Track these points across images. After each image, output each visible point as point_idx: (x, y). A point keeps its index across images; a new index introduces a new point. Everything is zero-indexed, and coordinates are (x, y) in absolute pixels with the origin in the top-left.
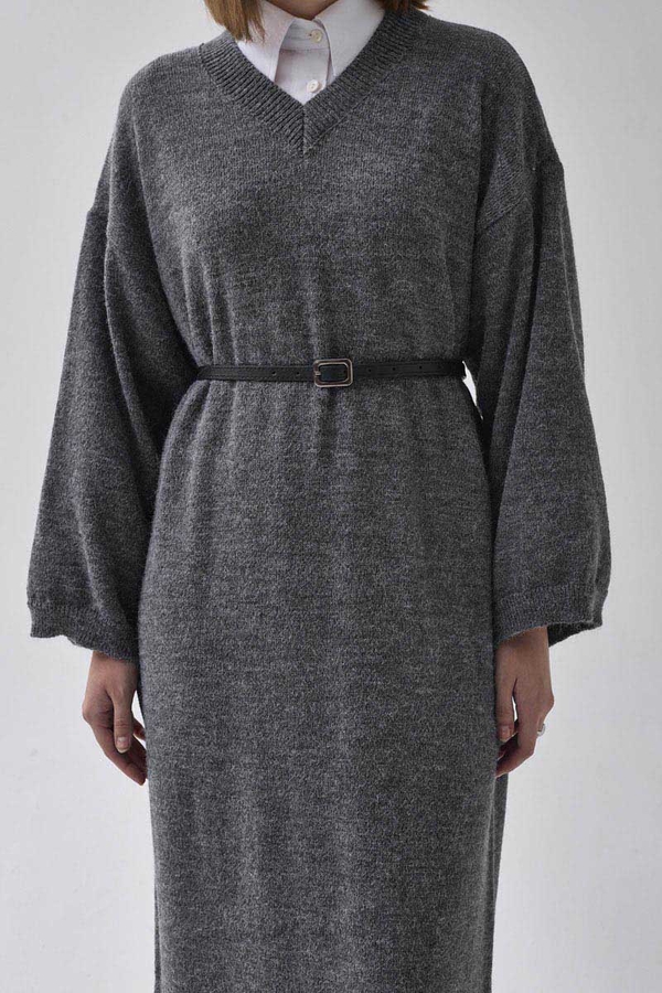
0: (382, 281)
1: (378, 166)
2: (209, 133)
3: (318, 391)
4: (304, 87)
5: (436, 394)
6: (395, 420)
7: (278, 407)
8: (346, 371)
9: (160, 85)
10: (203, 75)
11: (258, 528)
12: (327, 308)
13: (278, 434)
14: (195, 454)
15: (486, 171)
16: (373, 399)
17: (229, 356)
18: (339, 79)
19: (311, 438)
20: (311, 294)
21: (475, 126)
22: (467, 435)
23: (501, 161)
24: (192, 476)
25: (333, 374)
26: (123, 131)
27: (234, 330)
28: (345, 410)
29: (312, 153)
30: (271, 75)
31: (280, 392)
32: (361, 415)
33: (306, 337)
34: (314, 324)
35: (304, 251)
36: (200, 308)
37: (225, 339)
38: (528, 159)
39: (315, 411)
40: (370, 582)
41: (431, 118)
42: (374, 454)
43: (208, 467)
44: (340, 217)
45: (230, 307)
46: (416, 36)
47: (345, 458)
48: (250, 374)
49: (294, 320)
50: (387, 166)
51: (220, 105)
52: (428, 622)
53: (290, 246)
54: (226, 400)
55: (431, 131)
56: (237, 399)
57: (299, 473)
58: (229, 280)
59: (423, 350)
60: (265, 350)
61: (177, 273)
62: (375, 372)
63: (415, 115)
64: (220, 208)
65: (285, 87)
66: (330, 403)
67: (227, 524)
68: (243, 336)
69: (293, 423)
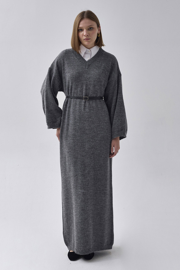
0: (94, 86)
1: (96, 71)
2: (73, 63)
4: (87, 59)
5: (100, 101)
6: (94, 105)
7: (78, 103)
9: (66, 54)
12: (86, 90)
13: (78, 106)
16: (91, 102)
17: (71, 95)
18: (92, 58)
19: (83, 107)
20: (84, 87)
21: (110, 68)
23: (113, 73)
25: (86, 99)
28: (87, 104)
29: (87, 68)
30: (83, 56)
31: (78, 100)
32: (89, 104)
33: (83, 93)
34: (84, 91)
35: (84, 81)
36: (68, 88)
37: (71, 92)
38: (117, 73)
39: (83, 103)
41: (104, 66)
42: (91, 109)
44: (90, 78)
45: (73, 88)
46: (103, 54)
47: (87, 110)
48: (74, 98)
49: (81, 91)
50: (97, 72)
51: (75, 59)
53: (82, 81)
55: (104, 67)
56: (72, 101)
57: (81, 112)
58: (73, 84)
60: (77, 94)
61: (66, 82)
62: (91, 98)
63: (102, 65)
64: (73, 74)
65: (84, 58)
66: (85, 102)
68: (74, 92)
69: (80, 104)
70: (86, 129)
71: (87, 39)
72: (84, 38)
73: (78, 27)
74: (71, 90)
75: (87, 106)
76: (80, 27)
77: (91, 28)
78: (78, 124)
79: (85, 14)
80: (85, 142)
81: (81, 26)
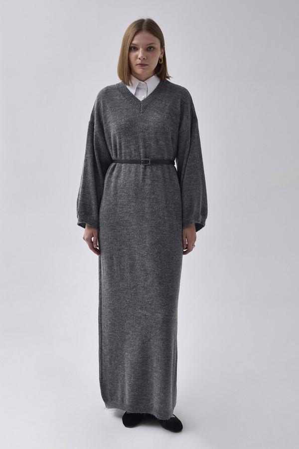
0: (157, 141)
1: (157, 116)
2: (119, 106)
3: (142, 166)
4: (141, 97)
5: (169, 168)
6: (159, 172)
7: (133, 169)
8: (149, 161)
10: (118, 92)
11: (129, 196)
12: (145, 148)
13: (133, 175)
14: (113, 180)
15: (181, 119)
16: (154, 168)
17: (121, 157)
18: (149, 96)
19: (141, 176)
20: (141, 144)
22: (175, 177)
23: (185, 118)
24: (112, 185)
25: (146, 162)
26: (98, 103)
27: (123, 151)
28: (148, 170)
29: (142, 112)
30: (134, 94)
31: (134, 166)
32: (152, 171)
33: (140, 154)
34: (142, 151)
35: (140, 134)
36: (115, 146)
37: (121, 153)
38: (190, 117)
39: (142, 170)
41: (169, 107)
42: (154, 180)
43: (116, 182)
44: (148, 127)
45: (123, 146)
46: (167, 87)
47: (148, 181)
48: (126, 162)
49: (137, 150)
51: (122, 100)
52: (166, 218)
53: (137, 133)
54: (121, 167)
55: (169, 109)
56: (123, 167)
58: (123, 140)
59: (166, 158)
60: (130, 156)
61: (110, 138)
62: (155, 162)
63: (166, 105)
64: (121, 124)
65: (136, 96)
66: (145, 169)
67: (121, 195)
68: (125, 153)
69: (136, 173)
70: (147, 213)
71: (142, 65)
72: (139, 61)
73: (131, 43)
74: (120, 149)
75: (149, 174)
76: (134, 44)
77: (150, 48)
78: (134, 204)
79: (145, 24)
80: (145, 234)
81: (134, 42)
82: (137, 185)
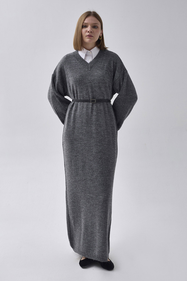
0: (100, 88)
1: (99, 73)
2: (75, 67)
3: (91, 104)
4: (89, 60)
5: (107, 104)
6: (102, 108)
7: (85, 106)
8: (95, 101)
9: (68, 59)
10: (74, 58)
12: (92, 92)
13: (85, 110)
14: (73, 112)
16: (98, 105)
17: (78, 98)
19: (90, 110)
20: (90, 90)
22: (112, 110)
24: (72, 115)
25: (93, 101)
27: (79, 95)
28: (95, 106)
29: (90, 70)
30: (84, 59)
31: (85, 104)
32: (97, 107)
33: (89, 96)
34: (90, 94)
35: (89, 84)
36: (73, 91)
37: (77, 96)
39: (91, 106)
40: (98, 130)
41: (107, 66)
42: (98, 113)
43: (75, 114)
44: (94, 80)
45: (78, 92)
47: (94, 113)
48: (81, 101)
49: (87, 94)
50: (101, 73)
51: (77, 63)
52: (106, 136)
53: (87, 83)
54: (77, 104)
55: (107, 68)
56: (79, 105)
57: (88, 115)
58: (78, 88)
59: (106, 98)
60: (83, 98)
61: (70, 86)
62: (99, 101)
64: (77, 78)
65: (86, 60)
66: (93, 105)
67: (78, 122)
68: (80, 96)
69: (87, 108)
71: (90, 36)
72: (88, 34)
73: (83, 23)
74: (77, 93)
75: (95, 109)
76: (85, 23)
77: (95, 27)
78: (86, 128)
80: (93, 146)
82: (87, 116)
